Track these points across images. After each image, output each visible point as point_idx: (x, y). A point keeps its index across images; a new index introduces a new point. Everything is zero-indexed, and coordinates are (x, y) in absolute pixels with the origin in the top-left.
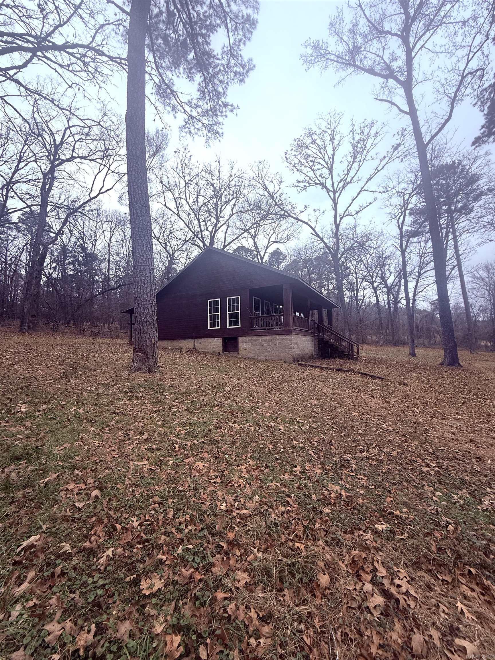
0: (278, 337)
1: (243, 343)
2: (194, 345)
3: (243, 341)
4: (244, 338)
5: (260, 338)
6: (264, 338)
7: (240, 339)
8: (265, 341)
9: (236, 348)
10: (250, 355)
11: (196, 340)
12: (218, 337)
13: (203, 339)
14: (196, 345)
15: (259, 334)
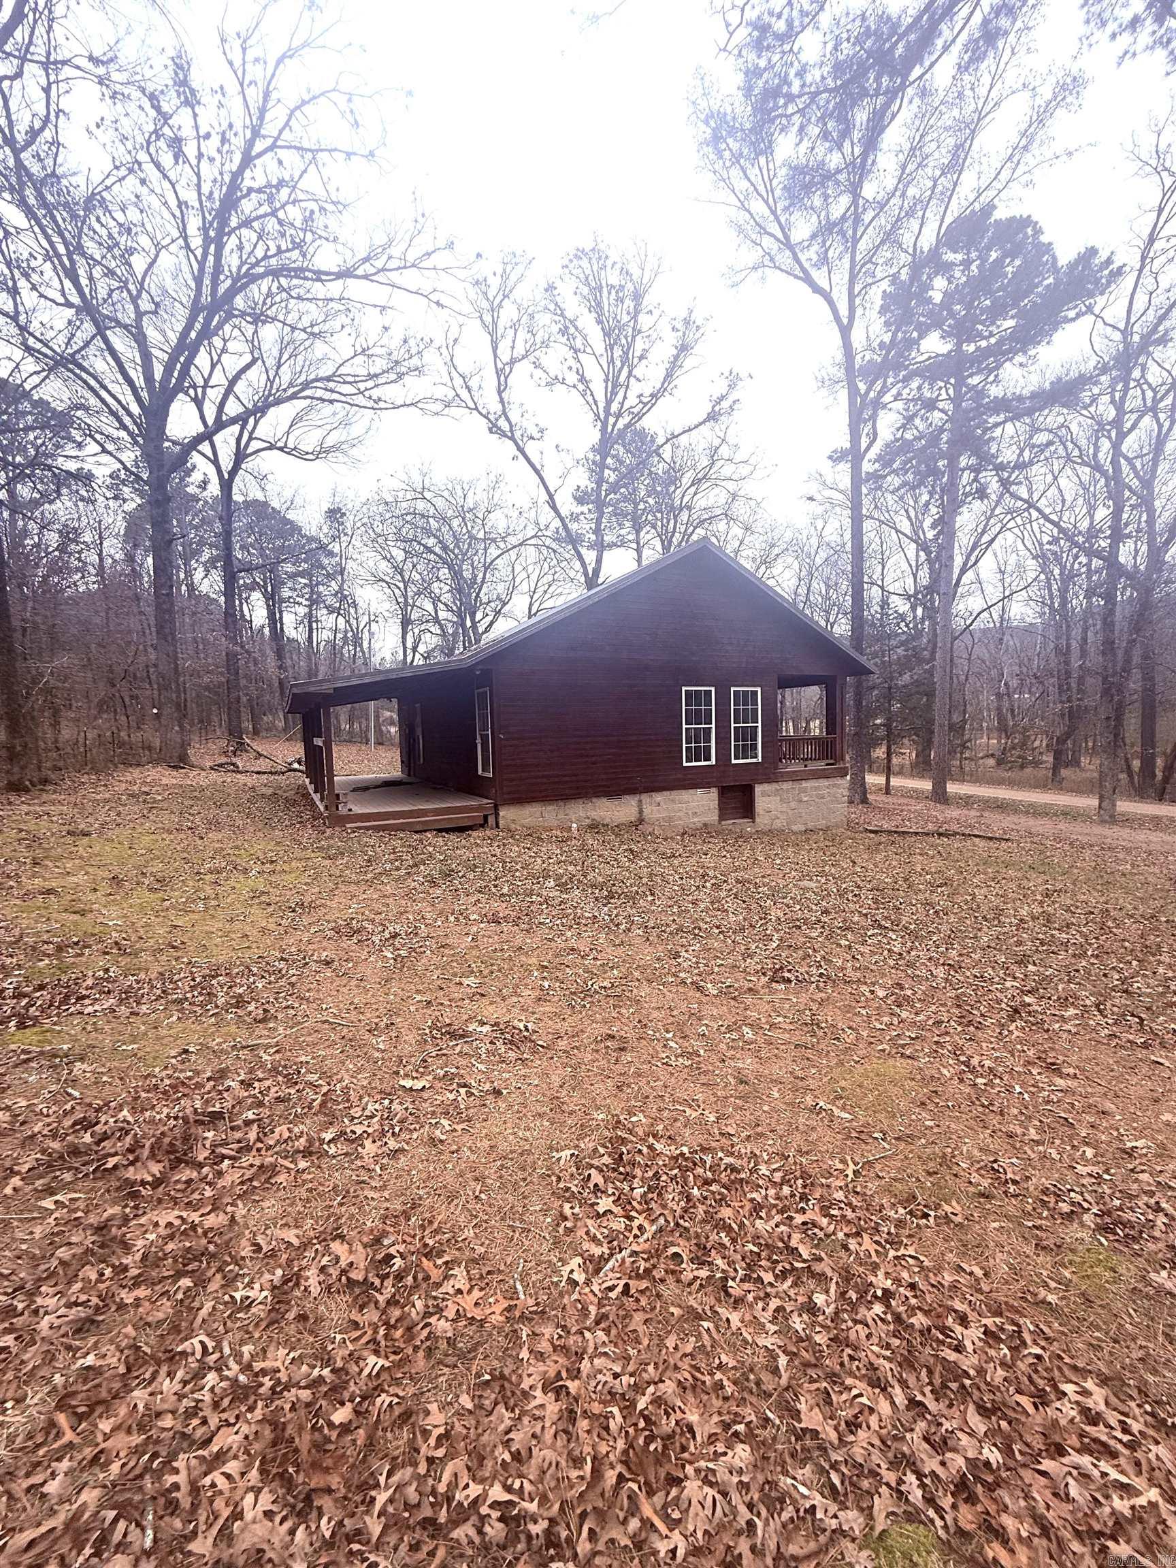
1: (766, 799)
2: (641, 811)
3: (763, 794)
4: (765, 787)
5: (797, 785)
6: (805, 784)
7: (758, 789)
8: (805, 791)
9: (748, 810)
10: (777, 824)
11: (645, 798)
12: (708, 785)
13: (666, 793)
14: (646, 812)
15: (796, 777)
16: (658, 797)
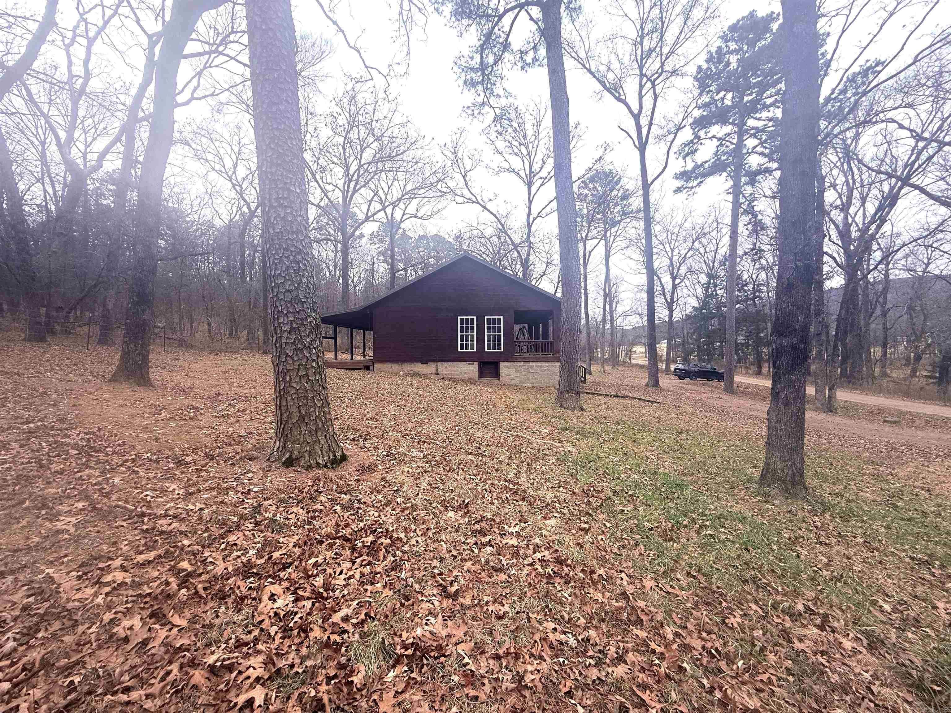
0: (546, 364)
1: (505, 368)
2: (437, 370)
3: (505, 367)
4: (506, 364)
5: (527, 364)
6: (531, 364)
7: (502, 365)
8: (532, 367)
9: (497, 375)
10: (513, 382)
11: (439, 364)
12: (473, 361)
13: (450, 363)
14: (439, 370)
15: (526, 360)
16: (446, 364)
